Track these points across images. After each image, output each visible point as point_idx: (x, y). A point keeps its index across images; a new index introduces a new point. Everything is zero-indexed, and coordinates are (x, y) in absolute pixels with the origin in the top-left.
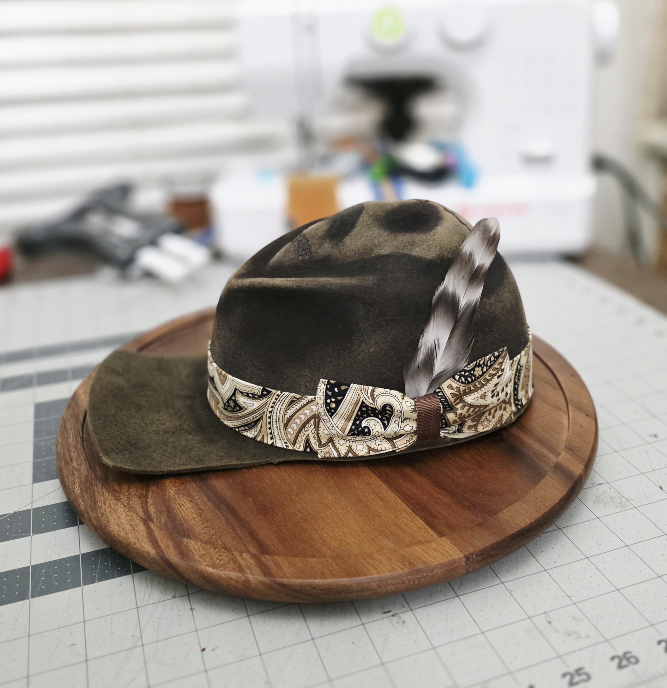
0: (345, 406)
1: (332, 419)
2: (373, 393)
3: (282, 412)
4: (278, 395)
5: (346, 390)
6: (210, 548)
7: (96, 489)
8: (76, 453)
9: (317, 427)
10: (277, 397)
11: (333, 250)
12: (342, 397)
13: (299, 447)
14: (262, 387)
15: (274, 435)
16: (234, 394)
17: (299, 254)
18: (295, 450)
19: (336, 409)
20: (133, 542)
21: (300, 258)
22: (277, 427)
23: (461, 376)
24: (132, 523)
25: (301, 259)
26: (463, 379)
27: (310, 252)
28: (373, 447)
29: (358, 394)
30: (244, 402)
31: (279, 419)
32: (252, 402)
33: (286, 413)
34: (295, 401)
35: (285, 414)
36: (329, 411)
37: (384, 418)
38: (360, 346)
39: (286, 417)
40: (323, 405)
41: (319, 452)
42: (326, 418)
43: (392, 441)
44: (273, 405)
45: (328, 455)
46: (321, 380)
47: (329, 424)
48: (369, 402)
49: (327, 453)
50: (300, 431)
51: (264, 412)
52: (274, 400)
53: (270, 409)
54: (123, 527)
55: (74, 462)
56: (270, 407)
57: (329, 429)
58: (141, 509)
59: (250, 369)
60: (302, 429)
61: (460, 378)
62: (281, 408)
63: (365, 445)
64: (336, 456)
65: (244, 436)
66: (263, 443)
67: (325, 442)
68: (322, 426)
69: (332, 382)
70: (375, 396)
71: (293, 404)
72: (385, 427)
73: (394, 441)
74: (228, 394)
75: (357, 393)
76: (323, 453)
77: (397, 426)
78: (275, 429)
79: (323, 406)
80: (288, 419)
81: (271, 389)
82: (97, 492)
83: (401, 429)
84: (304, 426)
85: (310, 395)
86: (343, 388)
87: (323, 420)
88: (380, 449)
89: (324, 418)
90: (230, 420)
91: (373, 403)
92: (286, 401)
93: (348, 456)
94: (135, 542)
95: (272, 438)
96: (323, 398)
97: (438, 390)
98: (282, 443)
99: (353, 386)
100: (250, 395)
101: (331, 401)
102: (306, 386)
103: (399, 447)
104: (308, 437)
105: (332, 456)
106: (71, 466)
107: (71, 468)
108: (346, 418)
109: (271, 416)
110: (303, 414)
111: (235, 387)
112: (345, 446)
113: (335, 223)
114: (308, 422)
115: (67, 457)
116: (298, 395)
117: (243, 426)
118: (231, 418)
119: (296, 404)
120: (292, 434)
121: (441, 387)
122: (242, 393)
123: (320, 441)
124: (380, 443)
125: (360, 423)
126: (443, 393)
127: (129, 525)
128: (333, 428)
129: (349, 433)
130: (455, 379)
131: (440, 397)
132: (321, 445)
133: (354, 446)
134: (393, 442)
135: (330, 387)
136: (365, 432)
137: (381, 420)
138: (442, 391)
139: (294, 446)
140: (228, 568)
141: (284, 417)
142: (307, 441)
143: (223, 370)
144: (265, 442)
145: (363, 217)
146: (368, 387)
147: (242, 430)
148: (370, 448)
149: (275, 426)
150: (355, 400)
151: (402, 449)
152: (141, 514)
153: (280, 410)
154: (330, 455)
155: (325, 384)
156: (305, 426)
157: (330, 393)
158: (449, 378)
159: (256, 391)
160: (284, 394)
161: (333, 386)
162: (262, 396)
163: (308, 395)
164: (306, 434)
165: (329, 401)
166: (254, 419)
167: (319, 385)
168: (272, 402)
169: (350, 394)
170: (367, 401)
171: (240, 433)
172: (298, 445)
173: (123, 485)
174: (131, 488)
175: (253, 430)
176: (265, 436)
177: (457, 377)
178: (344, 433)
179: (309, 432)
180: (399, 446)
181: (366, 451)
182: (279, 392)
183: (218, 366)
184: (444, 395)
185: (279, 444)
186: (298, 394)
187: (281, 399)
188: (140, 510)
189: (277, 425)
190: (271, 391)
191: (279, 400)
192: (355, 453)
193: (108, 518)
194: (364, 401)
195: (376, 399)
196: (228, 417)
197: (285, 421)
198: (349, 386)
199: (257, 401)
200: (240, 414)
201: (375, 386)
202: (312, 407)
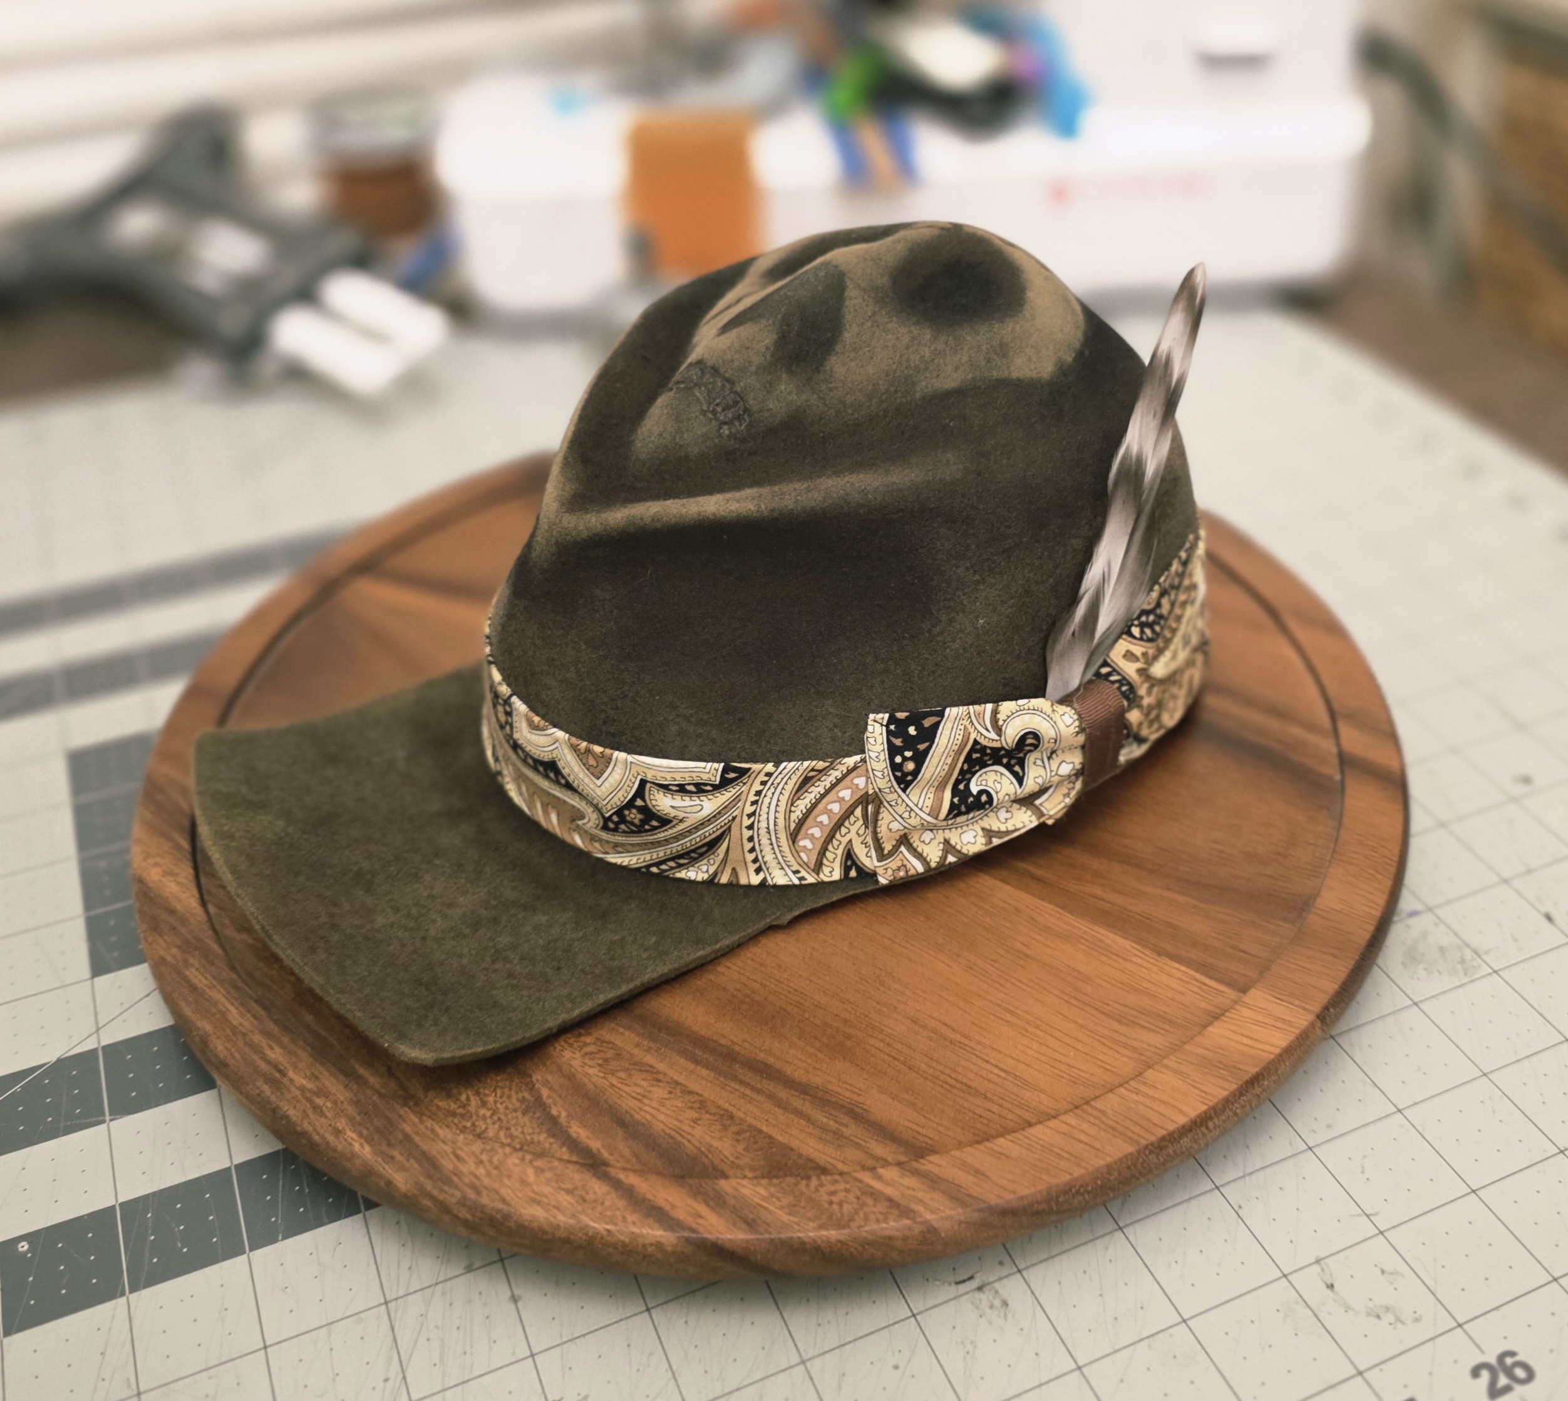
0: (935, 760)
1: (907, 796)
2: (995, 716)
3: (782, 809)
4: (769, 775)
5: (936, 726)
6: (795, 1185)
7: (408, 1129)
8: (278, 1049)
9: (871, 822)
10: (766, 779)
11: (804, 397)
12: (927, 744)
13: (831, 872)
14: (722, 765)
15: (765, 863)
16: (640, 793)
17: (717, 419)
18: (823, 883)
19: (916, 773)
20: (605, 1233)
21: (725, 430)
22: (771, 844)
23: (1142, 626)
24: (569, 1186)
25: (727, 432)
26: (1148, 631)
27: (746, 410)
28: (995, 828)
29: (962, 727)
30: (673, 807)
31: (775, 825)
32: (698, 802)
33: (793, 809)
34: (813, 777)
35: (790, 811)
36: (899, 781)
37: (1013, 762)
38: (951, 621)
39: (794, 817)
40: (885, 771)
41: (880, 871)
42: (895, 796)
43: (1032, 803)
44: (757, 798)
45: (902, 874)
46: (872, 716)
47: (901, 809)
48: (990, 738)
49: (899, 869)
50: (830, 838)
51: (734, 818)
52: (757, 787)
53: (749, 809)
54: (553, 1203)
55: (291, 1074)
56: (748, 803)
57: (903, 818)
58: (551, 1140)
59: (674, 728)
60: (836, 832)
61: (1142, 632)
62: (778, 800)
63: (977, 828)
64: (920, 869)
65: (682, 880)
66: (738, 885)
67: (890, 848)
68: (885, 816)
69: (901, 715)
70: (1001, 723)
71: (809, 785)
72: (1020, 780)
73: (1037, 802)
74: (620, 795)
75: (960, 727)
76: (890, 872)
77: (1042, 772)
78: (767, 850)
79: (886, 774)
80: (799, 820)
81: (747, 762)
82: (417, 1133)
83: (1053, 774)
84: (838, 825)
85: (849, 755)
86: (927, 723)
87: (888, 802)
88: (1011, 828)
89: (890, 797)
90: (629, 852)
91: (998, 738)
92: (791, 783)
93: (947, 862)
94: (608, 1231)
95: (758, 871)
96: (884, 756)
97: (1104, 670)
98: (786, 874)
99: (951, 712)
100: (689, 788)
101: (905, 759)
102: (834, 739)
103: (1052, 813)
104: (849, 847)
105: (912, 872)
106: (293, 1089)
107: (298, 1093)
108: (936, 784)
109: (753, 823)
110: (835, 802)
111: (639, 778)
112: (935, 843)
113: (788, 325)
114: (848, 813)
115: (263, 1066)
116: (821, 763)
117: (672, 859)
118: (630, 848)
119: (816, 784)
120: (810, 850)
121: (1109, 661)
122: (665, 787)
123: (879, 848)
124: (1008, 815)
125: (967, 786)
126: (1119, 674)
127: (563, 1193)
128: (913, 814)
129: (948, 815)
130: (1134, 637)
131: (1117, 685)
132: (883, 856)
133: (954, 838)
134: (1035, 806)
135: (896, 728)
136: (982, 803)
137: (1009, 767)
138: (1114, 670)
139: (818, 874)
140: (872, 1217)
141: (787, 819)
142: (849, 857)
143: (590, 741)
144: (743, 881)
145: (851, 299)
146: (983, 706)
147: (672, 868)
148: (990, 831)
149: (765, 841)
150: (959, 743)
151: (1059, 816)
152: (564, 1153)
153: (777, 805)
154: (907, 872)
155: (882, 725)
156: (842, 824)
157: (898, 742)
158: (1119, 637)
159: (705, 777)
160: (784, 768)
161: (902, 725)
162: (725, 783)
163: (845, 757)
164: (845, 840)
165: (898, 759)
166: (705, 837)
167: (870, 728)
168: (753, 792)
169: (946, 732)
170: (985, 737)
171: (667, 877)
172: (826, 870)
173: (460, 1094)
174: (485, 1095)
175: (705, 861)
176: (738, 870)
177: (1136, 631)
178: (936, 818)
179: (852, 835)
180: (1051, 809)
181: (983, 841)
182: (770, 767)
183: (571, 734)
184: (1124, 678)
185: (780, 878)
186: (820, 760)
187: (778, 781)
188: (551, 1144)
189: (770, 839)
190: (749, 769)
191: (772, 784)
192: (959, 852)
193: (496, 1192)
194: (978, 739)
195: (1004, 728)
196: (616, 845)
197: (793, 826)
198: (941, 714)
199: (710, 797)
200: (661, 835)
201: (997, 699)
202: (856, 781)
